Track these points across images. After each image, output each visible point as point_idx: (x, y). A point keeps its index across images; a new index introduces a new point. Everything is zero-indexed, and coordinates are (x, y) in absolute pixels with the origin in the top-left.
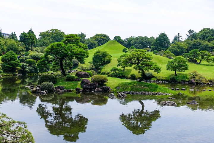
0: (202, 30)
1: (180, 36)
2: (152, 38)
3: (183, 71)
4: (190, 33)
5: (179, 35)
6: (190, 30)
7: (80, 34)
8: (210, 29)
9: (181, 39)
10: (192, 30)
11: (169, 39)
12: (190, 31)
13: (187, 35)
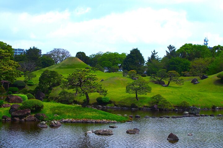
0: (183, 46)
1: (156, 52)
2: (123, 54)
3: (145, 94)
4: (169, 49)
5: (154, 51)
6: (170, 45)
7: (32, 48)
8: (193, 45)
9: (157, 57)
10: (172, 46)
11: (142, 56)
12: (170, 47)
13: (167, 52)
